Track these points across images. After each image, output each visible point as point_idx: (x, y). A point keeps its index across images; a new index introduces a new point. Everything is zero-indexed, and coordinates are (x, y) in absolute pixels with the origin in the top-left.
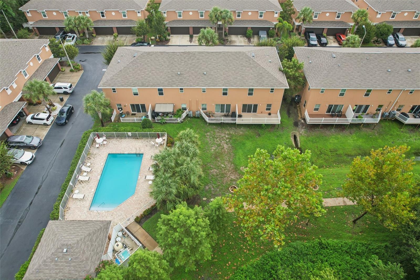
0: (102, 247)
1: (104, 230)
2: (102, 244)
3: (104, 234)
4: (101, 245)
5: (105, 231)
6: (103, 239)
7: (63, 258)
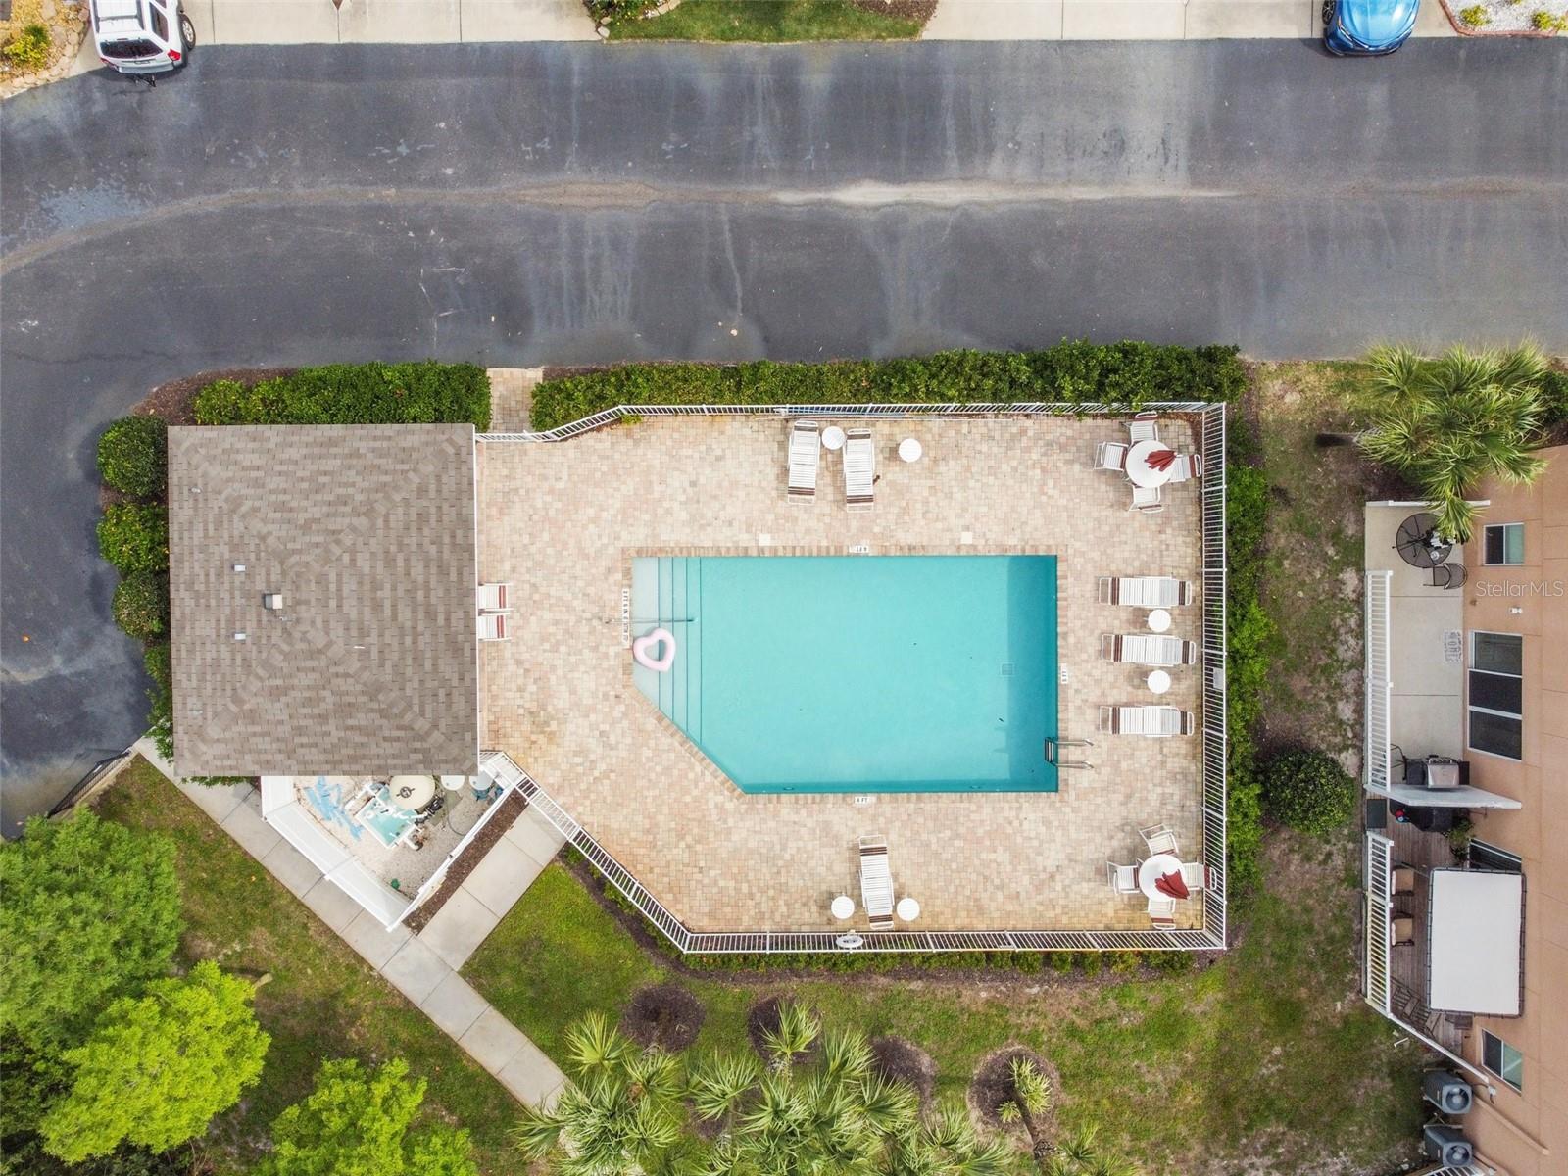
0: (327, 762)
1: (415, 751)
2: (341, 762)
3: (394, 756)
4: (337, 757)
5: (414, 756)
6: (365, 762)
7: (247, 595)
